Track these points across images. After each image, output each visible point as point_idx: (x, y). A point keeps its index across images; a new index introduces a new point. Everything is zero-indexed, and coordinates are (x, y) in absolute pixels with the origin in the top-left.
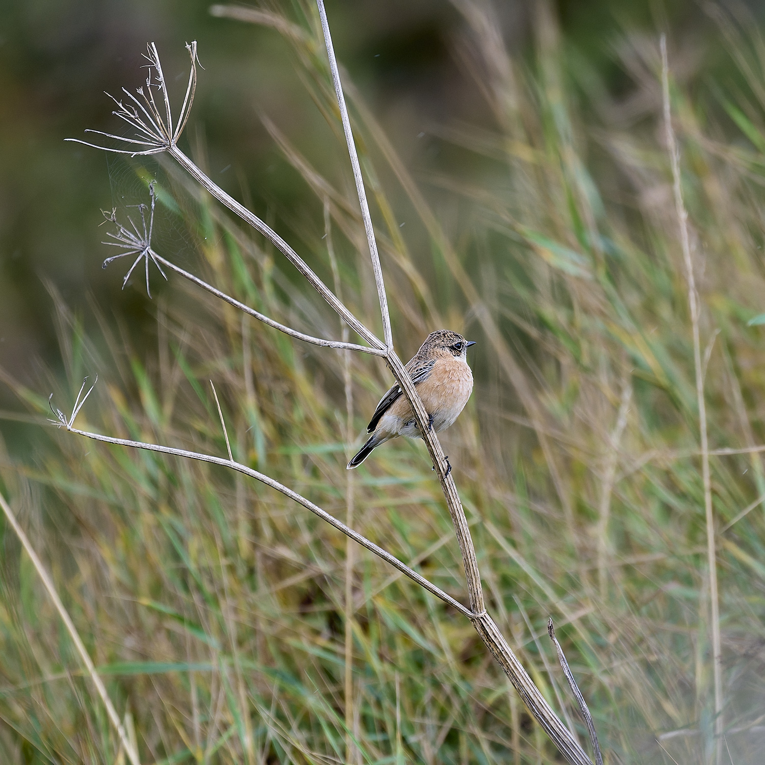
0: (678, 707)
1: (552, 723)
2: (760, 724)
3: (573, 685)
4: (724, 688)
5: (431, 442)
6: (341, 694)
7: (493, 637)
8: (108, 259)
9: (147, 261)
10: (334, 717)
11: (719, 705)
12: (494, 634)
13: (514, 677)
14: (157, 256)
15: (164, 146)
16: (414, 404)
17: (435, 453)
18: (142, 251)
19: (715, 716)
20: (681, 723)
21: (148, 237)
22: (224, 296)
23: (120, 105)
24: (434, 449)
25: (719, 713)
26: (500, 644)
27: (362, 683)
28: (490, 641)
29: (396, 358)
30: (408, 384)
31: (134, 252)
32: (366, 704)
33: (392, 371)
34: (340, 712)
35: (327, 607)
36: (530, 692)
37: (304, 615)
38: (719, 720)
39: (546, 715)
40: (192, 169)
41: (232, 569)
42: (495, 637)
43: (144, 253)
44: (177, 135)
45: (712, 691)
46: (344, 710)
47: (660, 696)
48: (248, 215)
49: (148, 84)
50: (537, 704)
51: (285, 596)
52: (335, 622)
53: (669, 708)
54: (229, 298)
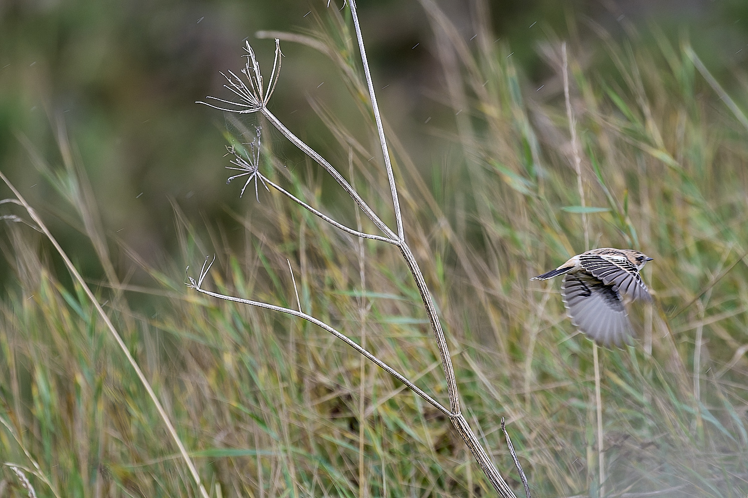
0: (575, 481)
1: (502, 486)
2: (628, 492)
3: (516, 462)
4: (605, 468)
5: (427, 302)
6: (357, 472)
7: (465, 430)
8: (231, 178)
9: (256, 179)
10: (352, 487)
11: (602, 479)
12: (466, 428)
13: (478, 456)
14: (262, 176)
15: (258, 107)
16: (417, 277)
17: (430, 309)
18: (253, 173)
19: (600, 487)
20: (577, 491)
21: (256, 164)
22: (302, 203)
23: (230, 81)
24: (429, 306)
25: (602, 485)
26: (470, 434)
27: (371, 465)
28: (463, 432)
29: (406, 247)
30: (414, 264)
31: (247, 173)
32: (374, 479)
33: (404, 255)
34: (356, 484)
35: (349, 415)
36: (488, 466)
37: (334, 419)
38: (602, 489)
39: (498, 481)
40: (276, 123)
41: (286, 390)
42: (467, 430)
43: (254, 174)
44: (266, 100)
45: (597, 469)
46: (359, 482)
47: (564, 473)
48: (312, 153)
49: (247, 67)
50: (493, 474)
51: (322, 407)
52: (353, 424)
53: (570, 481)
54: (305, 205)
